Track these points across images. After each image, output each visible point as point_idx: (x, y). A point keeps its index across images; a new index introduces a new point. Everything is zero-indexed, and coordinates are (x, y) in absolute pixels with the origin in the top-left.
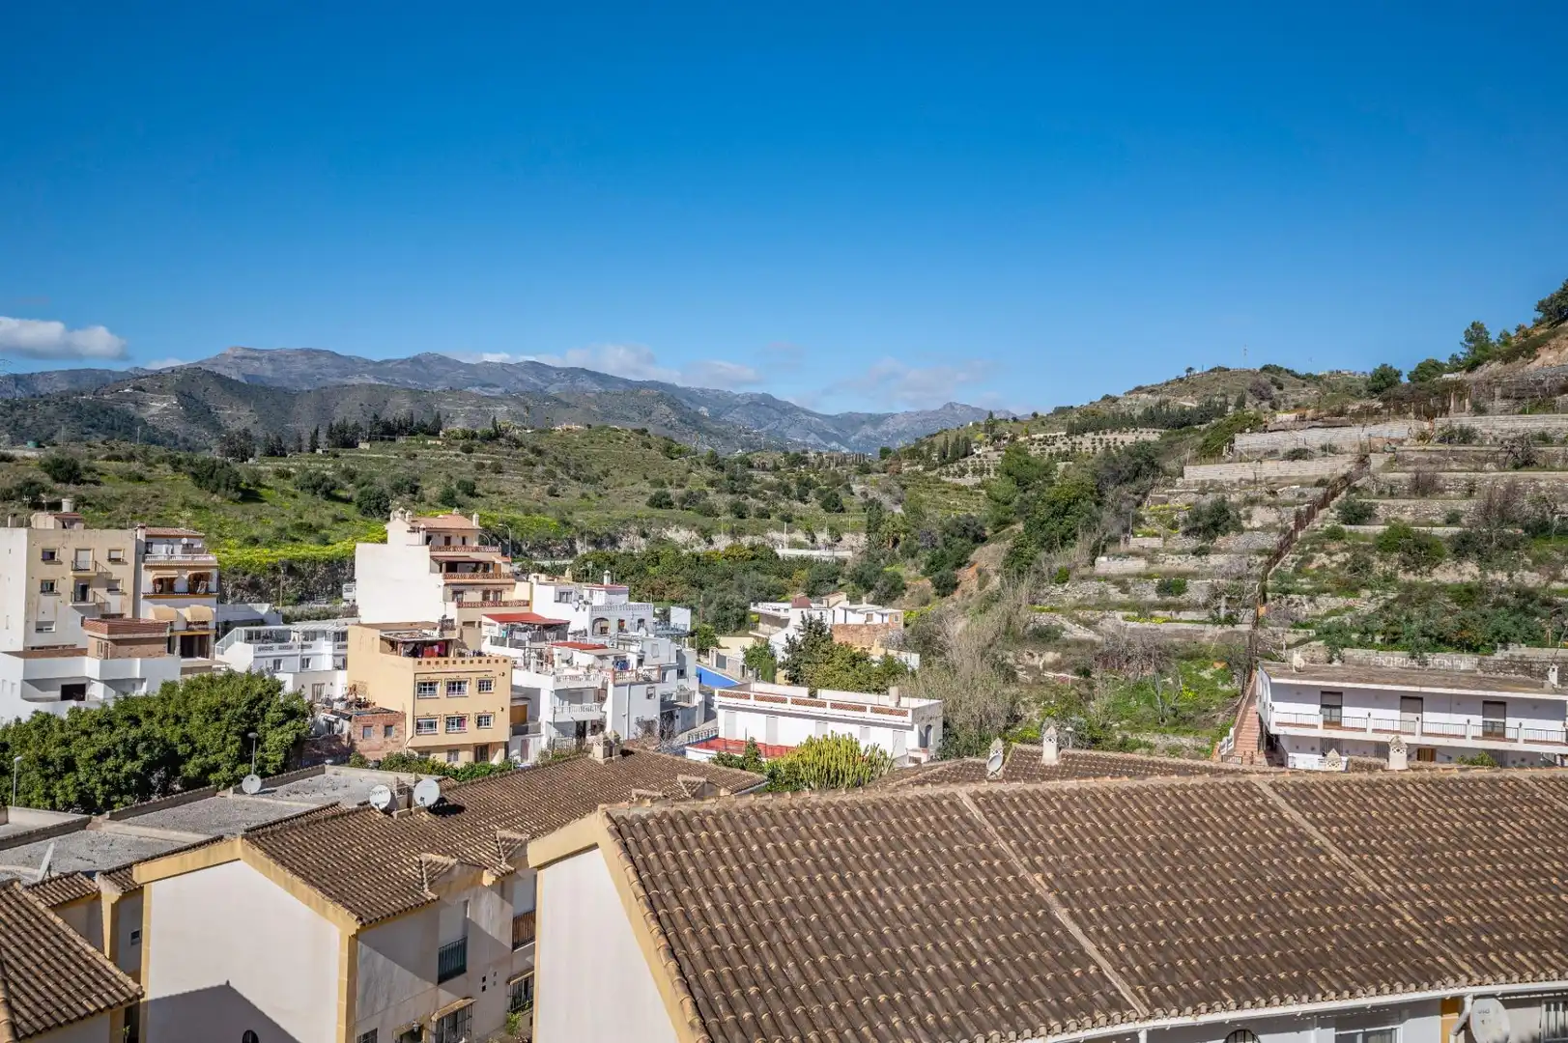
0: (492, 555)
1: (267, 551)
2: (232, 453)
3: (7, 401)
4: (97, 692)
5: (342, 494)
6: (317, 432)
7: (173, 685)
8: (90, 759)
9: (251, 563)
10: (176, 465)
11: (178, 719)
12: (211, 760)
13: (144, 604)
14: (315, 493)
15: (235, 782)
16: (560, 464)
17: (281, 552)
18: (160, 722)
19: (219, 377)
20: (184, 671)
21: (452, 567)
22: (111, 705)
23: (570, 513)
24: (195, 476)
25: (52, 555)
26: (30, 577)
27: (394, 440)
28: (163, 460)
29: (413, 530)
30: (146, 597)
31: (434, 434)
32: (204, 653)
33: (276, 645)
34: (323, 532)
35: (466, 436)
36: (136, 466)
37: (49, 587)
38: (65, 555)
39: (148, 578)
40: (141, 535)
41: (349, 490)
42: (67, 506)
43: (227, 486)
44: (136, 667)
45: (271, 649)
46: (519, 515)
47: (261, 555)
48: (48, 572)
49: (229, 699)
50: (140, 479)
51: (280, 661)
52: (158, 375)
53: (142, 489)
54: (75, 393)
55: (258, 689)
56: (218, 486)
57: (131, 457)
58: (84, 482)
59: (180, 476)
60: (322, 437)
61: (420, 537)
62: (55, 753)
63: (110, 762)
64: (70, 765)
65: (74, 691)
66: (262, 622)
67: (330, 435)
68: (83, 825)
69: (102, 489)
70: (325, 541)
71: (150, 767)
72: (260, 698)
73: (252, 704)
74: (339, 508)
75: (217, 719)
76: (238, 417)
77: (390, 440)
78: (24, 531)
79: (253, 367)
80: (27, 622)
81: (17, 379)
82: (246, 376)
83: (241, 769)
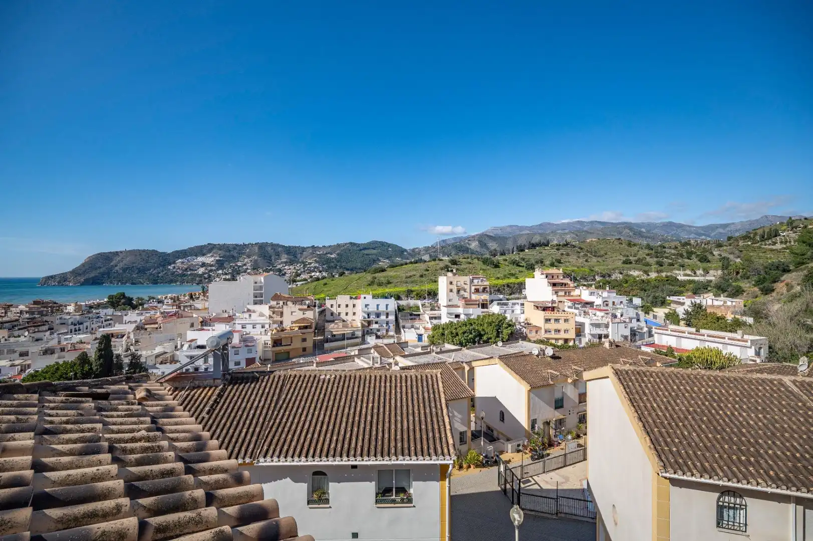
1: (502, 281)
2: (492, 255)
3: (441, 246)
4: (462, 317)
10: (478, 259)
12: (489, 336)
13: (472, 294)
14: (514, 265)
15: (496, 342)
17: (505, 281)
19: (488, 236)
20: (482, 312)
21: (554, 285)
22: (466, 320)
24: (483, 262)
25: (452, 283)
26: (447, 288)
27: (535, 248)
28: (475, 258)
32: (487, 308)
34: (516, 275)
35: (557, 245)
36: (469, 260)
37: (451, 291)
38: (454, 283)
39: (473, 288)
40: (471, 277)
42: (454, 271)
43: (491, 264)
44: (471, 311)
47: (500, 282)
48: (451, 287)
50: (470, 263)
51: (506, 311)
53: (471, 265)
56: (489, 264)
57: (468, 258)
58: (458, 265)
59: (479, 262)
62: (454, 331)
63: (466, 335)
64: (457, 334)
65: (457, 316)
66: (501, 300)
67: (517, 248)
68: (461, 349)
69: (462, 266)
70: (517, 278)
71: (475, 337)
72: (501, 321)
74: (520, 269)
76: (493, 245)
78: (445, 277)
79: (495, 232)
80: (447, 299)
83: (497, 339)
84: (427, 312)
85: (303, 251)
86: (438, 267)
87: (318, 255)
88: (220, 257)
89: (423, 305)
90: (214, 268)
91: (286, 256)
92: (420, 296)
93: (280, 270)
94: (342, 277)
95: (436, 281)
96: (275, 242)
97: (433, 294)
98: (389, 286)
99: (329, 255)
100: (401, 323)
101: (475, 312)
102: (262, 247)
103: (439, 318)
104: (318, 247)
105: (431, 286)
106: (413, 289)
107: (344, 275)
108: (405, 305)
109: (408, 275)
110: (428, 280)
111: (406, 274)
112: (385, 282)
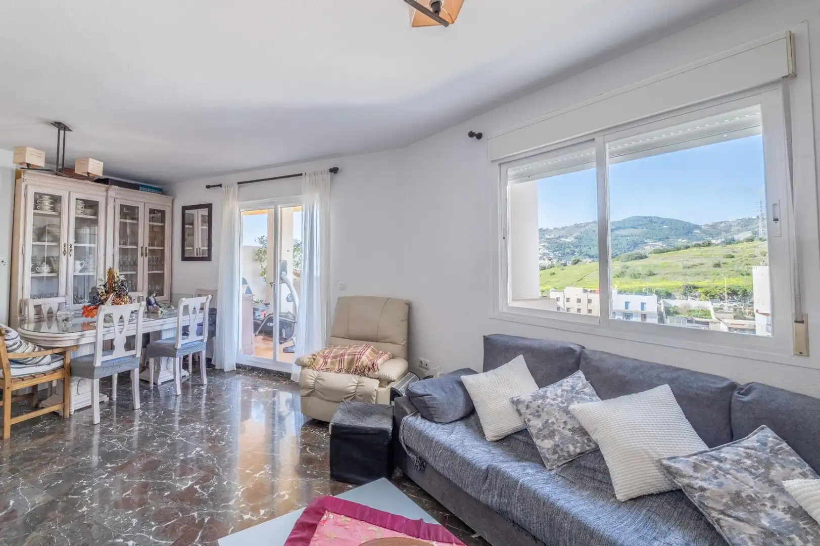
84: (726, 321)
87: (548, 239)
89: (716, 310)
92: (711, 295)
94: (577, 266)
95: (748, 274)
97: (743, 295)
98: (651, 277)
99: (563, 239)
104: (547, 230)
105: (738, 282)
106: (696, 284)
107: (579, 263)
108: (680, 307)
109: (690, 263)
110: (732, 272)
111: (685, 263)
112: (645, 272)
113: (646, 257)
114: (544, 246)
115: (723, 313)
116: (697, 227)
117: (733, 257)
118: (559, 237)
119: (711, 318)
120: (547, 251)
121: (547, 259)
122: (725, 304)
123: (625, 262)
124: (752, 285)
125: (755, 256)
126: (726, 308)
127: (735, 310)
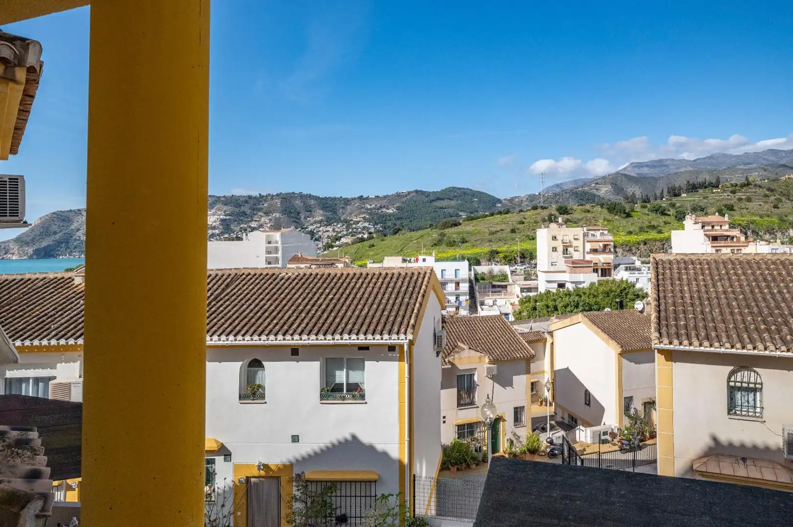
0: (736, 232)
1: (636, 237)
3: (554, 194)
4: (568, 286)
5: (669, 213)
6: (663, 191)
7: (594, 283)
8: (562, 307)
9: (629, 241)
10: (602, 206)
11: (594, 296)
13: (586, 255)
14: (657, 213)
16: (784, 195)
17: (642, 237)
18: (588, 296)
19: (626, 176)
21: (715, 238)
22: (572, 290)
23: (786, 216)
24: (608, 209)
25: (555, 237)
26: (549, 245)
27: (697, 191)
29: (696, 223)
30: (587, 253)
31: (717, 187)
32: (610, 275)
33: (637, 272)
34: (660, 228)
35: (732, 185)
36: (587, 207)
37: (555, 249)
38: (559, 238)
39: (588, 246)
40: (585, 229)
41: (672, 212)
42: (560, 222)
43: (620, 212)
44: (580, 277)
45: (635, 273)
46: (757, 218)
47: (634, 238)
48: (555, 244)
49: (613, 289)
50: (589, 211)
51: (638, 279)
52: (604, 178)
53: (589, 215)
54: (575, 188)
55: (624, 285)
56: (617, 212)
58: (569, 214)
59: (603, 210)
60: (665, 193)
61: (700, 225)
65: (561, 285)
66: (632, 263)
67: (669, 192)
69: (575, 216)
70: (660, 232)
72: (625, 289)
73: (621, 292)
74: (666, 218)
75: (608, 296)
77: (695, 191)
78: (547, 230)
80: (549, 262)
81: (557, 186)
82: (637, 174)
84: (518, 282)
85: (346, 205)
86: (539, 219)
87: (369, 209)
88: (225, 215)
89: (512, 272)
90: (217, 231)
91: (321, 212)
92: (509, 260)
93: (312, 233)
94: (397, 236)
95: (534, 239)
96: (305, 192)
97: (528, 257)
98: (464, 245)
99: (384, 210)
100: (479, 298)
101: (589, 278)
102: (287, 198)
103: (536, 289)
104: (367, 198)
105: (526, 246)
106: (499, 249)
107: (400, 232)
108: (486, 272)
109: (494, 230)
110: (523, 237)
111: (490, 229)
112: (459, 240)
113: (460, 224)
114: (364, 218)
115: (517, 275)
116: (499, 201)
117: (523, 223)
118: (381, 207)
119: (508, 281)
120: (366, 224)
121: (367, 233)
122: (518, 267)
123: (442, 230)
124: (536, 248)
125: (538, 222)
126: (518, 271)
127: (524, 271)
